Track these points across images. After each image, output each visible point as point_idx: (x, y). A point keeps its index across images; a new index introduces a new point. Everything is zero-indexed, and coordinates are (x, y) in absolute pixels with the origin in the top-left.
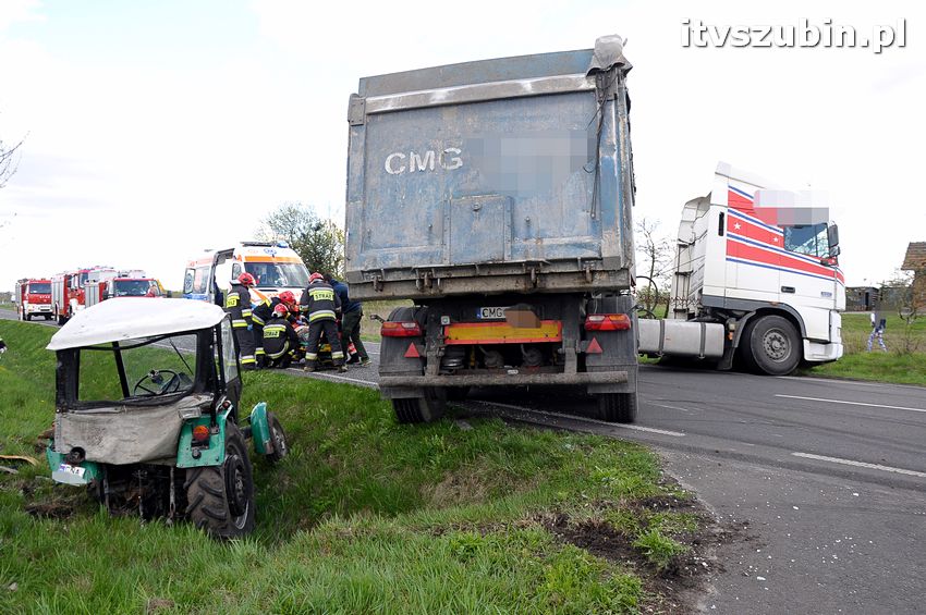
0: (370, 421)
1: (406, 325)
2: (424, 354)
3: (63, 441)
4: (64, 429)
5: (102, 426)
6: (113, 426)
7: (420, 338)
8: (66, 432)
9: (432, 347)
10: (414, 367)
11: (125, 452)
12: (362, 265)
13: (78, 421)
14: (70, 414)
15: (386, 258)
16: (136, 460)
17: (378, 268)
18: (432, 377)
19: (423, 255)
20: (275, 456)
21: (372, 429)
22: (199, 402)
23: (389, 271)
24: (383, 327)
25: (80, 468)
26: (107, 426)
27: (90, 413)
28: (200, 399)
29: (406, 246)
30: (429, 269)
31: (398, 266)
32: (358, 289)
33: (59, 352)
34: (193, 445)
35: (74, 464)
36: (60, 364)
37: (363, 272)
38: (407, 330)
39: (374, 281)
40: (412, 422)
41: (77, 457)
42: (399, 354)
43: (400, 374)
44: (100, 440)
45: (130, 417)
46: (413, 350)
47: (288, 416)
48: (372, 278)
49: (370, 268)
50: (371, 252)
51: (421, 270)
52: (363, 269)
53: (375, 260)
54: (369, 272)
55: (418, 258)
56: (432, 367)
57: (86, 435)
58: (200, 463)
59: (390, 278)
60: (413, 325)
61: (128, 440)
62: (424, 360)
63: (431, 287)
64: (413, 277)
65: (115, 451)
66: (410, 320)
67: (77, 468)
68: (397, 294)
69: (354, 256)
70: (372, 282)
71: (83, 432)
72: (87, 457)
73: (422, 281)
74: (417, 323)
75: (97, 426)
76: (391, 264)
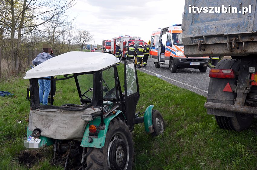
0: (204, 123)
1: (225, 71)
2: (235, 91)
3: (33, 125)
4: (34, 118)
5: (52, 118)
6: (56, 119)
7: (234, 79)
8: (35, 120)
9: (241, 86)
10: (228, 98)
11: (60, 133)
12: (191, 34)
13: (41, 115)
14: (36, 111)
15: (206, 28)
16: (65, 138)
17: (201, 35)
18: (238, 106)
19: (233, 25)
20: (155, 134)
21: (205, 128)
22: (94, 112)
23: (209, 37)
24: (211, 72)
25: (38, 139)
26: (53, 119)
27: (46, 111)
28: (95, 110)
29: (222, 19)
30: (236, 36)
31: (214, 33)
32: (190, 49)
33: (31, 80)
34: (90, 135)
35: (36, 137)
36: (31, 86)
37: (192, 38)
38: (225, 75)
39: (198, 44)
40: (227, 129)
41: (37, 133)
42: (219, 89)
43: (219, 101)
44: (50, 125)
45: (64, 115)
46: (228, 87)
47: (169, 111)
48: (198, 42)
49: (196, 35)
50: (198, 25)
51: (231, 36)
52: (191, 36)
53: (200, 30)
54: (196, 38)
55: (229, 28)
56: (239, 100)
57: (43, 122)
58: (92, 145)
59: (210, 42)
60: (230, 72)
61: (63, 127)
62: (235, 95)
63: (238, 48)
64: (225, 41)
65: (55, 132)
66: (228, 68)
67: (37, 139)
68: (214, 53)
69: (187, 28)
70: (197, 45)
71: (42, 121)
72: (42, 134)
73: (231, 44)
74: (233, 70)
75: (49, 118)
76: (209, 33)
